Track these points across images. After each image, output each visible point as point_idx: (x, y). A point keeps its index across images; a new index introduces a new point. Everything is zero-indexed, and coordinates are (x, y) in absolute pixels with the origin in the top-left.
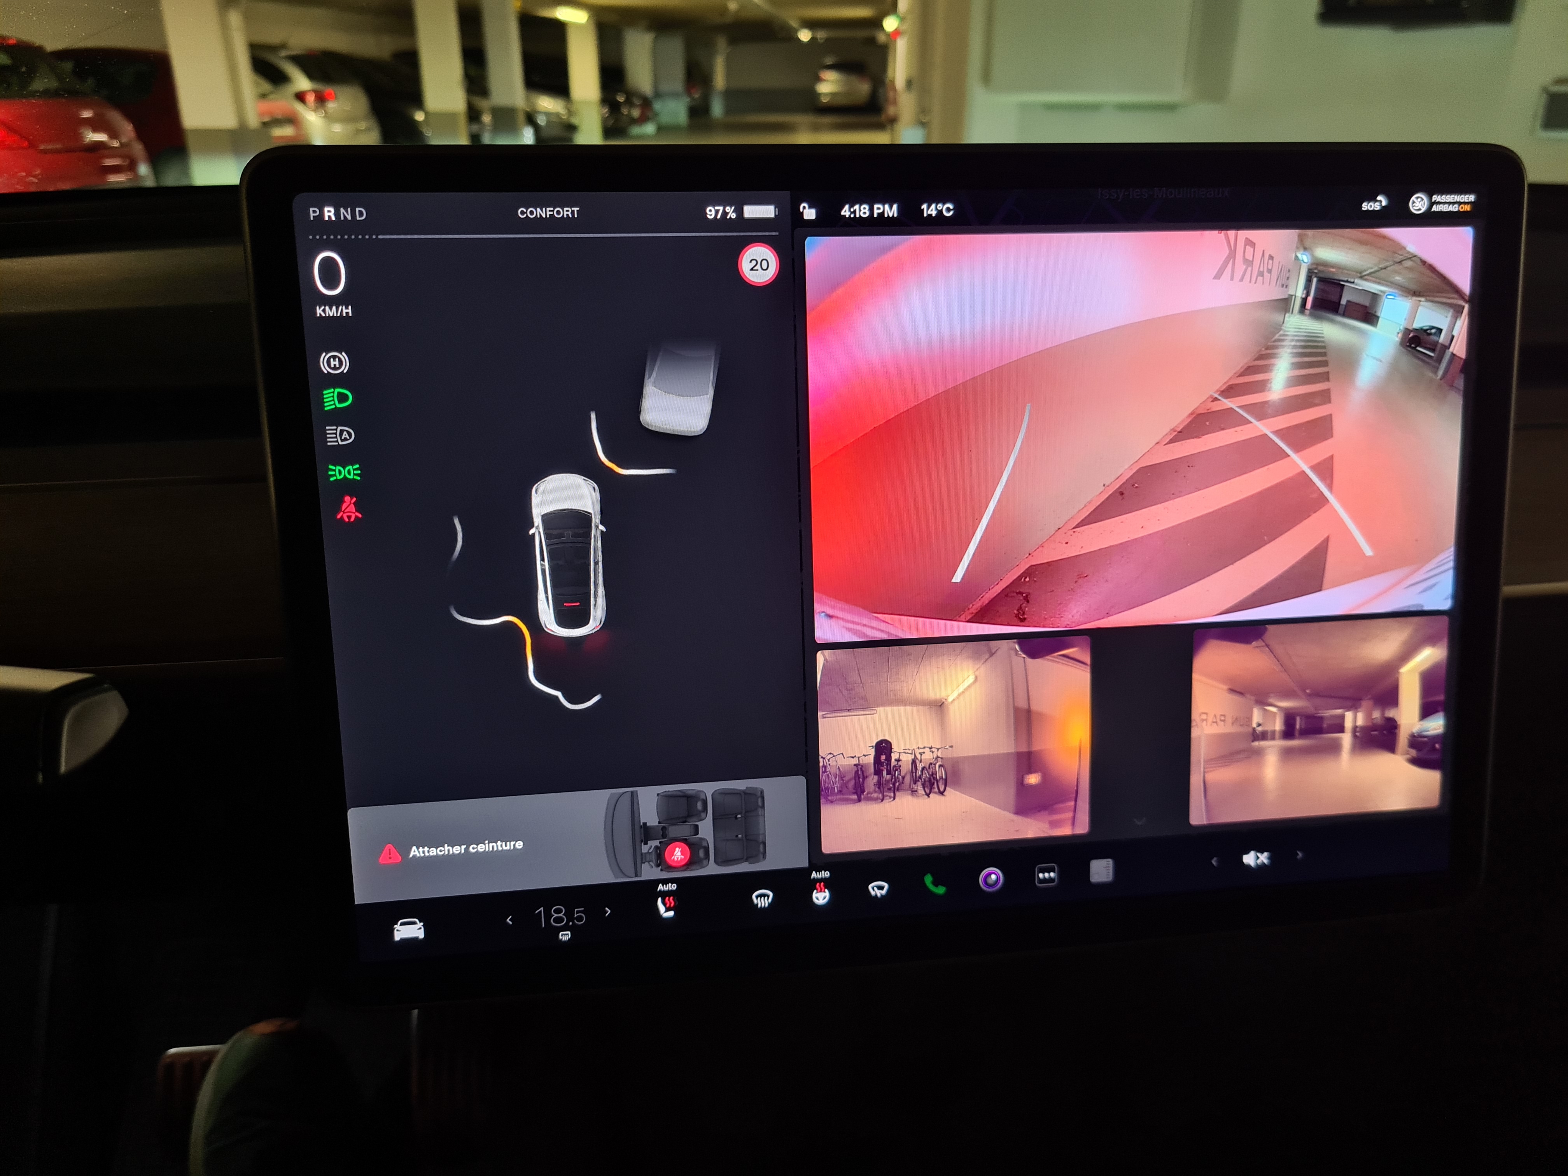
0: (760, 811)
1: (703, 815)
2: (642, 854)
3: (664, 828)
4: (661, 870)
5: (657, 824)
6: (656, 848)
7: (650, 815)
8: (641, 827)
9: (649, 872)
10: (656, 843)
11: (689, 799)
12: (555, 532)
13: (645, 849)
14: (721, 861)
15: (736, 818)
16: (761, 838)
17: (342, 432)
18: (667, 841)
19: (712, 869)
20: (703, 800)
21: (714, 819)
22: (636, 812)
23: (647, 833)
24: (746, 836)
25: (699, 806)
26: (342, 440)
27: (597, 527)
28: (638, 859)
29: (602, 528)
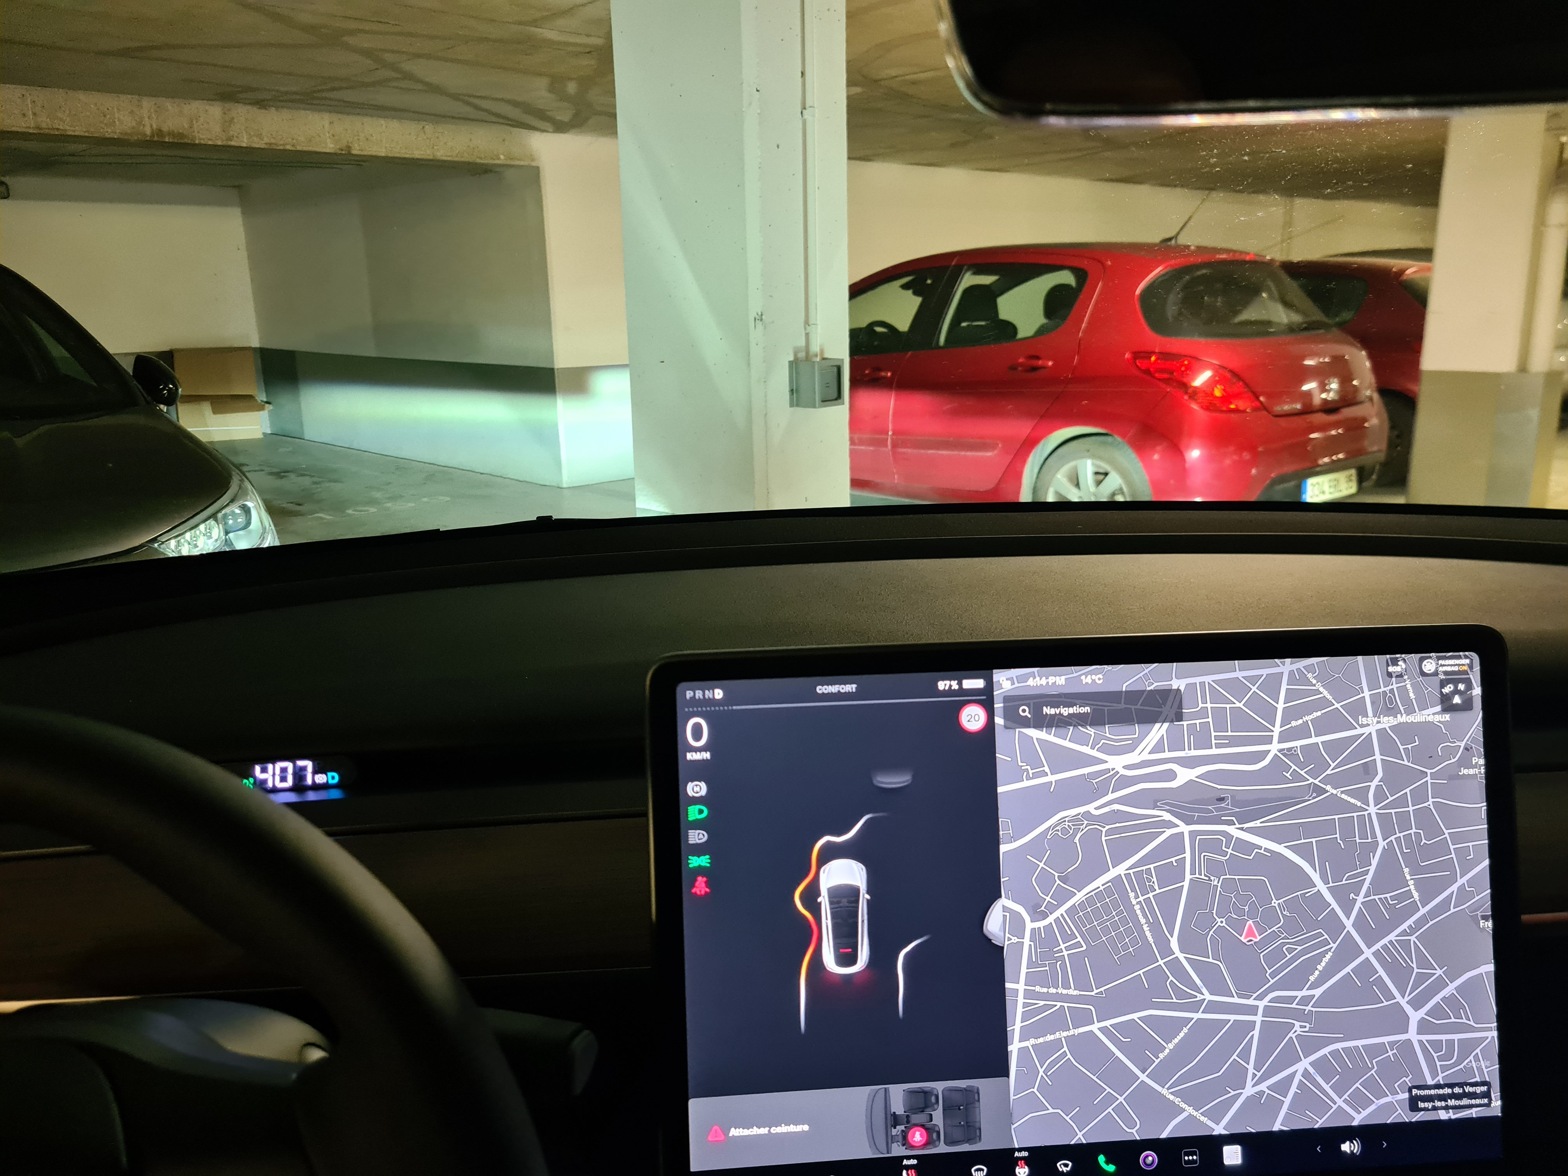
0: (977, 1103)
1: (936, 1106)
2: (892, 1136)
3: (908, 1116)
4: (906, 1149)
5: (903, 1113)
6: (903, 1131)
7: (898, 1107)
8: (892, 1115)
9: (898, 1150)
10: (902, 1127)
11: (926, 1093)
12: (835, 900)
13: (894, 1132)
14: (949, 1142)
15: (960, 1109)
16: (977, 1125)
17: (699, 834)
18: (910, 1125)
19: (942, 1148)
20: (936, 1095)
21: (944, 1110)
22: (888, 1103)
23: (895, 1120)
24: (967, 1123)
25: (933, 1099)
26: (699, 839)
27: (864, 896)
28: (890, 1140)
29: (868, 897)
